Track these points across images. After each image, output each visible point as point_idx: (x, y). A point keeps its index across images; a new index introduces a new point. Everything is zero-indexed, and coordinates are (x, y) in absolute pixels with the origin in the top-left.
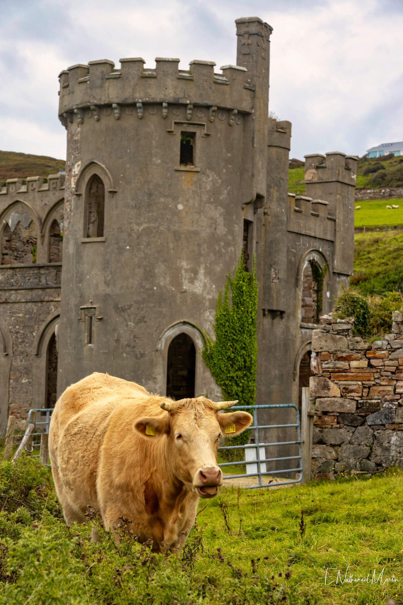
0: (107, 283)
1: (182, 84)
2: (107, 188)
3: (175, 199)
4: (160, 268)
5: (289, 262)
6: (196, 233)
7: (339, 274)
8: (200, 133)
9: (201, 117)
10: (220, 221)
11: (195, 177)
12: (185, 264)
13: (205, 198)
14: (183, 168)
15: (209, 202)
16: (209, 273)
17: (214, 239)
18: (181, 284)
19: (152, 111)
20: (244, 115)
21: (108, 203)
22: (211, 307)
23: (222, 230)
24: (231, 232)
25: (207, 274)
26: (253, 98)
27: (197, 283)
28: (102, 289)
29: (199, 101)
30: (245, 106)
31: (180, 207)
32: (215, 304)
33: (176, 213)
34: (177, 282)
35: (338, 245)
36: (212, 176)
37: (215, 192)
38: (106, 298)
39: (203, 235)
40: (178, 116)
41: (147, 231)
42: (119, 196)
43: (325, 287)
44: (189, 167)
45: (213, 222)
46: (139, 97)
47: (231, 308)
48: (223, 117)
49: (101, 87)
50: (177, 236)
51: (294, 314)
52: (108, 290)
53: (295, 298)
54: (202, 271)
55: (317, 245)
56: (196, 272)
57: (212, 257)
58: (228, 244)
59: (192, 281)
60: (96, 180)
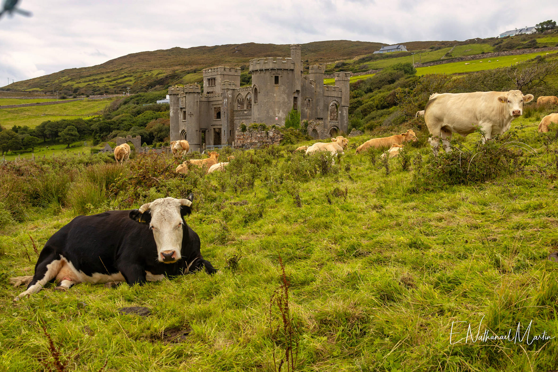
0: (259, 115)
1: (274, 64)
2: (258, 91)
3: (274, 93)
4: (270, 111)
5: (325, 104)
6: (279, 101)
7: (344, 106)
8: (280, 76)
9: (280, 72)
10: (286, 98)
11: (279, 87)
12: (276, 109)
13: (281, 92)
14: (275, 85)
15: (282, 93)
16: (283, 111)
17: (284, 103)
18: (276, 114)
19: (267, 71)
20: (292, 70)
21: (259, 95)
22: (284, 120)
23: (286, 100)
24: (289, 100)
25: (282, 112)
26: (294, 66)
27: (280, 114)
28: (258, 116)
29: (278, 68)
30: (292, 68)
31: (275, 95)
32: (284, 119)
33: (274, 96)
34: (275, 114)
35: (343, 98)
36: (283, 87)
37: (284, 91)
38: (258, 118)
39: (281, 102)
40: (273, 72)
41: (267, 101)
42: (261, 93)
43: (339, 110)
44: (277, 85)
45: (284, 98)
46: (264, 68)
47: (290, 120)
48: (286, 71)
49: (256, 66)
50: (274, 102)
51: (327, 119)
52: (259, 117)
53: (327, 114)
54: (281, 111)
55: (335, 99)
56: (279, 111)
57: (284, 107)
58: (288, 104)
59: (278, 114)
60: (256, 89)
